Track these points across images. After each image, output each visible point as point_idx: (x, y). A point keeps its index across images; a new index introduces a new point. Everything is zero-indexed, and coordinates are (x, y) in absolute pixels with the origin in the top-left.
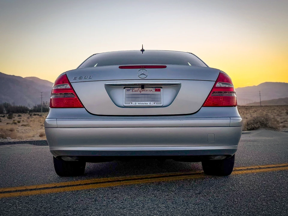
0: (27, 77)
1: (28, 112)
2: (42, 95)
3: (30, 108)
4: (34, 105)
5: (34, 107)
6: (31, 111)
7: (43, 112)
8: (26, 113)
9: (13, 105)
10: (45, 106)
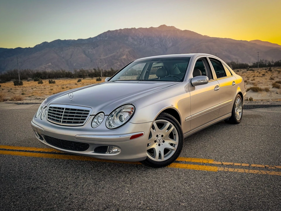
0: (251, 41)
1: (248, 68)
2: (258, 55)
3: (249, 65)
4: (254, 62)
5: (253, 64)
6: (250, 67)
7: (259, 67)
8: (246, 68)
9: (237, 63)
10: (263, 63)
